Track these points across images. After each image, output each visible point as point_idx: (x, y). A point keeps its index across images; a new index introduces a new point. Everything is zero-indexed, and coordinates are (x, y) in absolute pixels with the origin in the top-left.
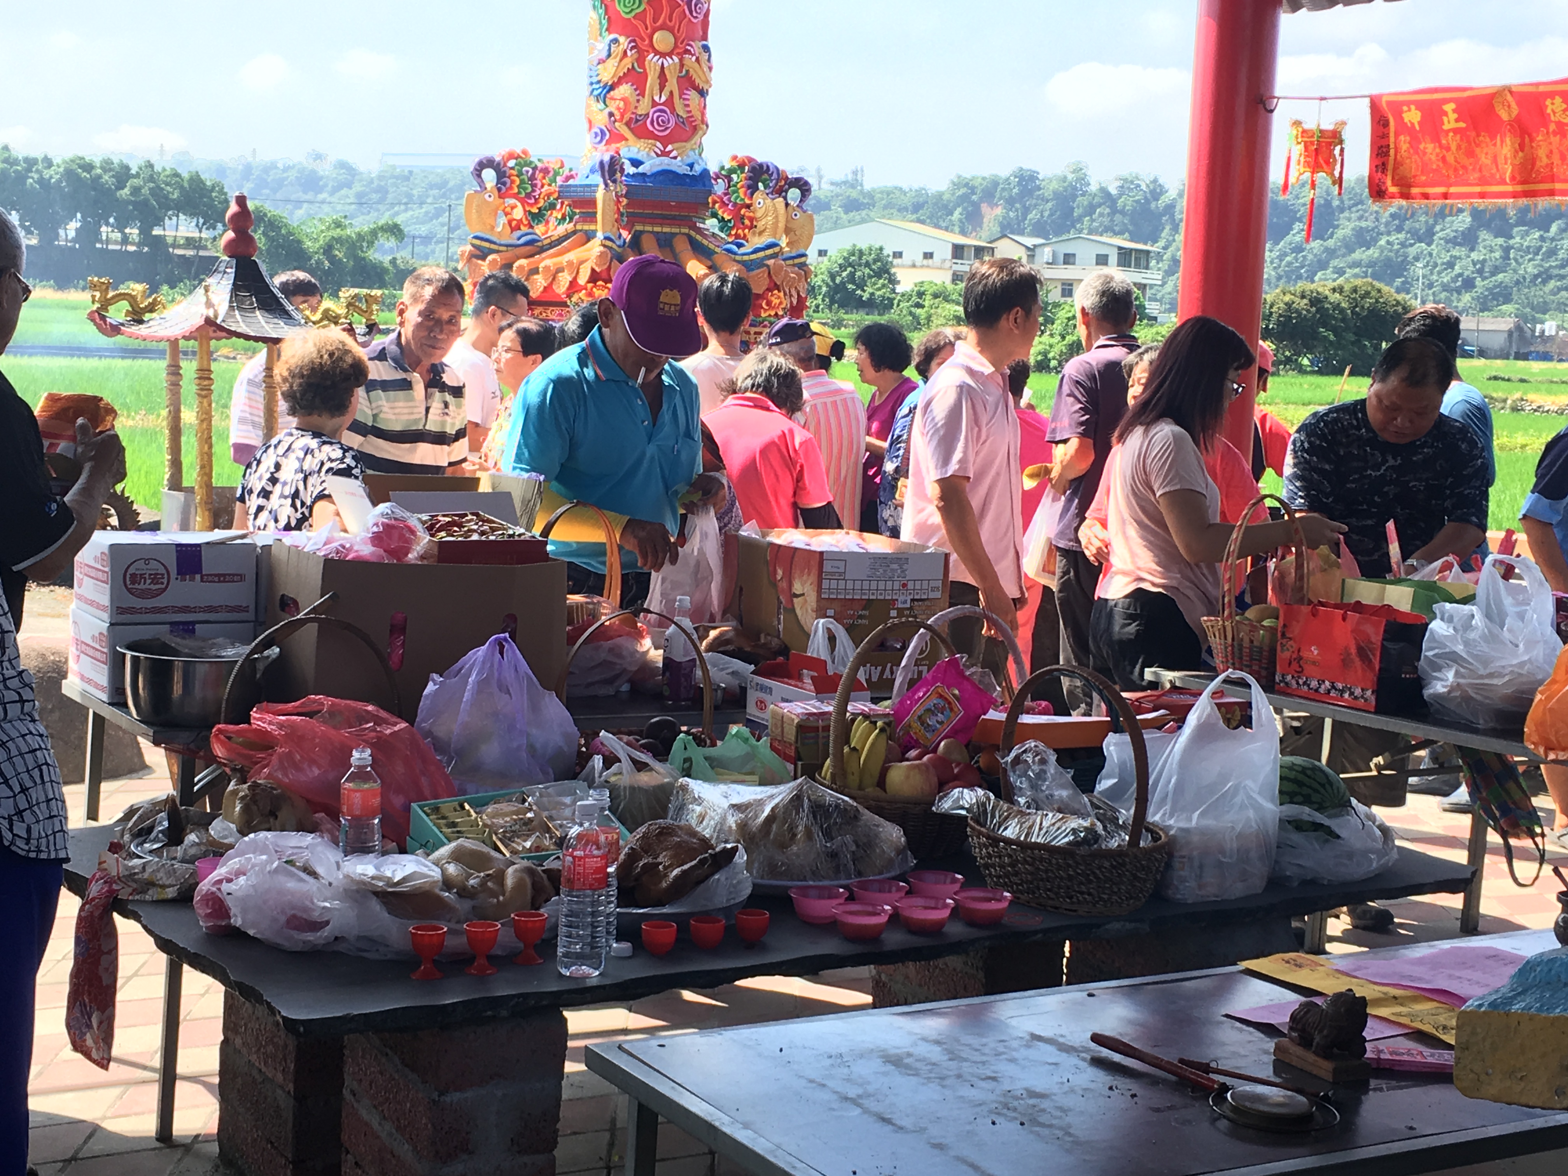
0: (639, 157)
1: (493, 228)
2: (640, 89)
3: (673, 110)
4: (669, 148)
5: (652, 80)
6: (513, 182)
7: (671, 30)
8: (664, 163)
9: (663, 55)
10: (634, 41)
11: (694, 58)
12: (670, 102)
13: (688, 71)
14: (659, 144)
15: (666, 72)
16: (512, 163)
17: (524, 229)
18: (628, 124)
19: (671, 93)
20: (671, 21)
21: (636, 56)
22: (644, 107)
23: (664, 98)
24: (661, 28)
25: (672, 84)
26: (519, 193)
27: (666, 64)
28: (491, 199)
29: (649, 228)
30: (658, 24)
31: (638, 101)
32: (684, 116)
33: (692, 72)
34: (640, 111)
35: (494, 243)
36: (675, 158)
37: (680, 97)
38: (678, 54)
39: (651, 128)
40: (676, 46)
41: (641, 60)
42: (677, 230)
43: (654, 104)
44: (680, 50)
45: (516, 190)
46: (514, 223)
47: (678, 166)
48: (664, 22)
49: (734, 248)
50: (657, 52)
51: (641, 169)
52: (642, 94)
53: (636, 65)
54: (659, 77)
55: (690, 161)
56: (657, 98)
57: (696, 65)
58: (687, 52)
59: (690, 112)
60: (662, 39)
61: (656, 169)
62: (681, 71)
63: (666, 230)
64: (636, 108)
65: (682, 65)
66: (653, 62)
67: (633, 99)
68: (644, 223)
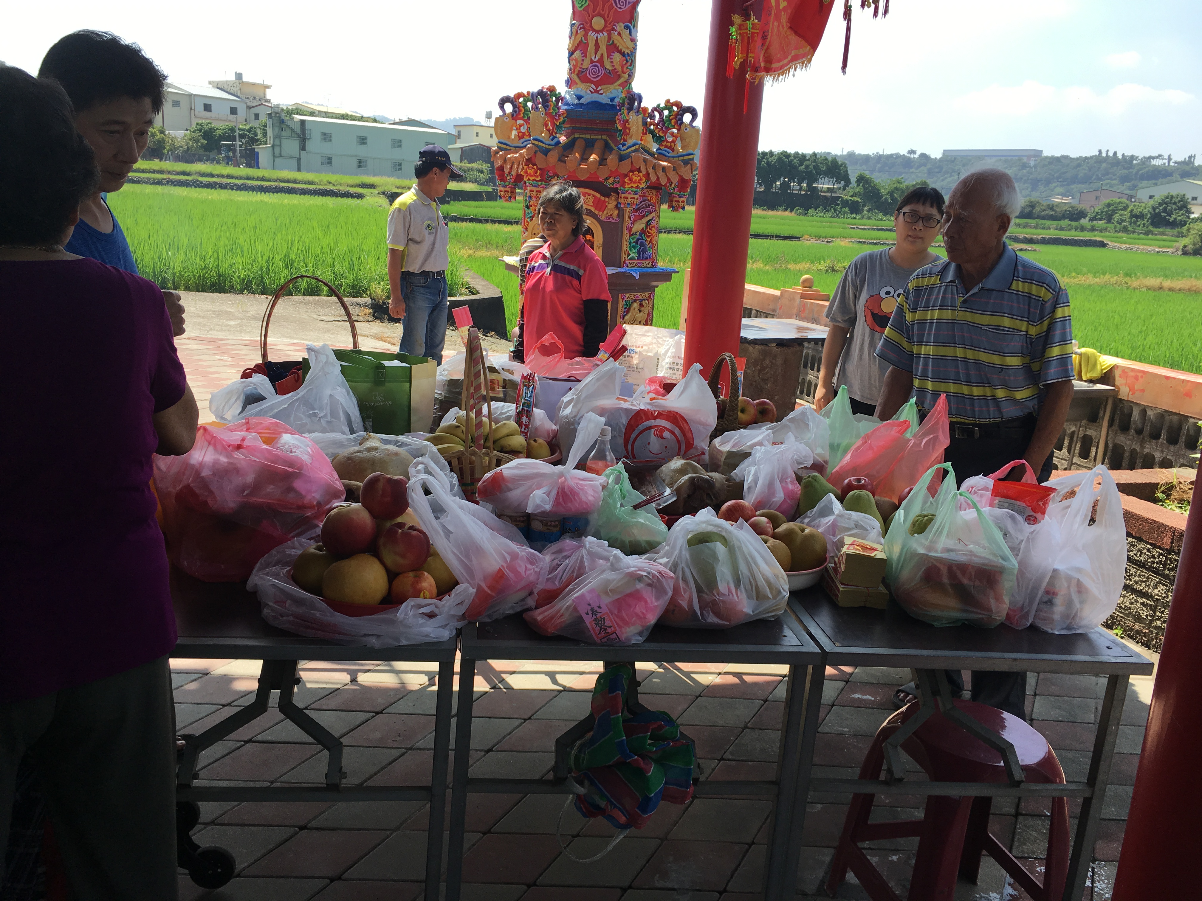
0: (582, 93)
1: (509, 137)
2: (584, 54)
3: (603, 65)
4: (599, 88)
5: (591, 48)
6: (520, 111)
7: (603, 16)
8: (596, 97)
9: (598, 32)
10: (583, 24)
11: (616, 33)
12: (601, 61)
13: (613, 41)
14: (593, 86)
15: (599, 42)
16: (521, 100)
17: (526, 138)
18: (578, 75)
19: (602, 55)
20: (603, 11)
21: (583, 33)
22: (586, 64)
23: (597, 58)
24: (597, 15)
25: (603, 49)
26: (524, 117)
27: (599, 37)
28: (508, 120)
29: (581, 136)
30: (596, 13)
31: (583, 60)
32: (611, 68)
33: (616, 42)
34: (584, 67)
35: (509, 145)
36: (602, 94)
37: (608, 57)
38: (607, 31)
39: (589, 76)
40: (605, 26)
41: (586, 36)
42: (600, 137)
43: (592, 61)
44: (609, 29)
45: (522, 115)
46: (520, 134)
47: (604, 99)
48: (599, 12)
49: (621, 146)
50: (594, 30)
51: (582, 101)
52: (585, 56)
53: (583, 38)
54: (595, 45)
55: (612, 96)
56: (593, 58)
57: (619, 37)
58: (613, 29)
59: (613, 66)
60: (598, 22)
61: (589, 101)
62: (609, 41)
63: (593, 137)
64: (582, 64)
65: (609, 37)
66: (592, 35)
67: (580, 59)
68: (580, 133)
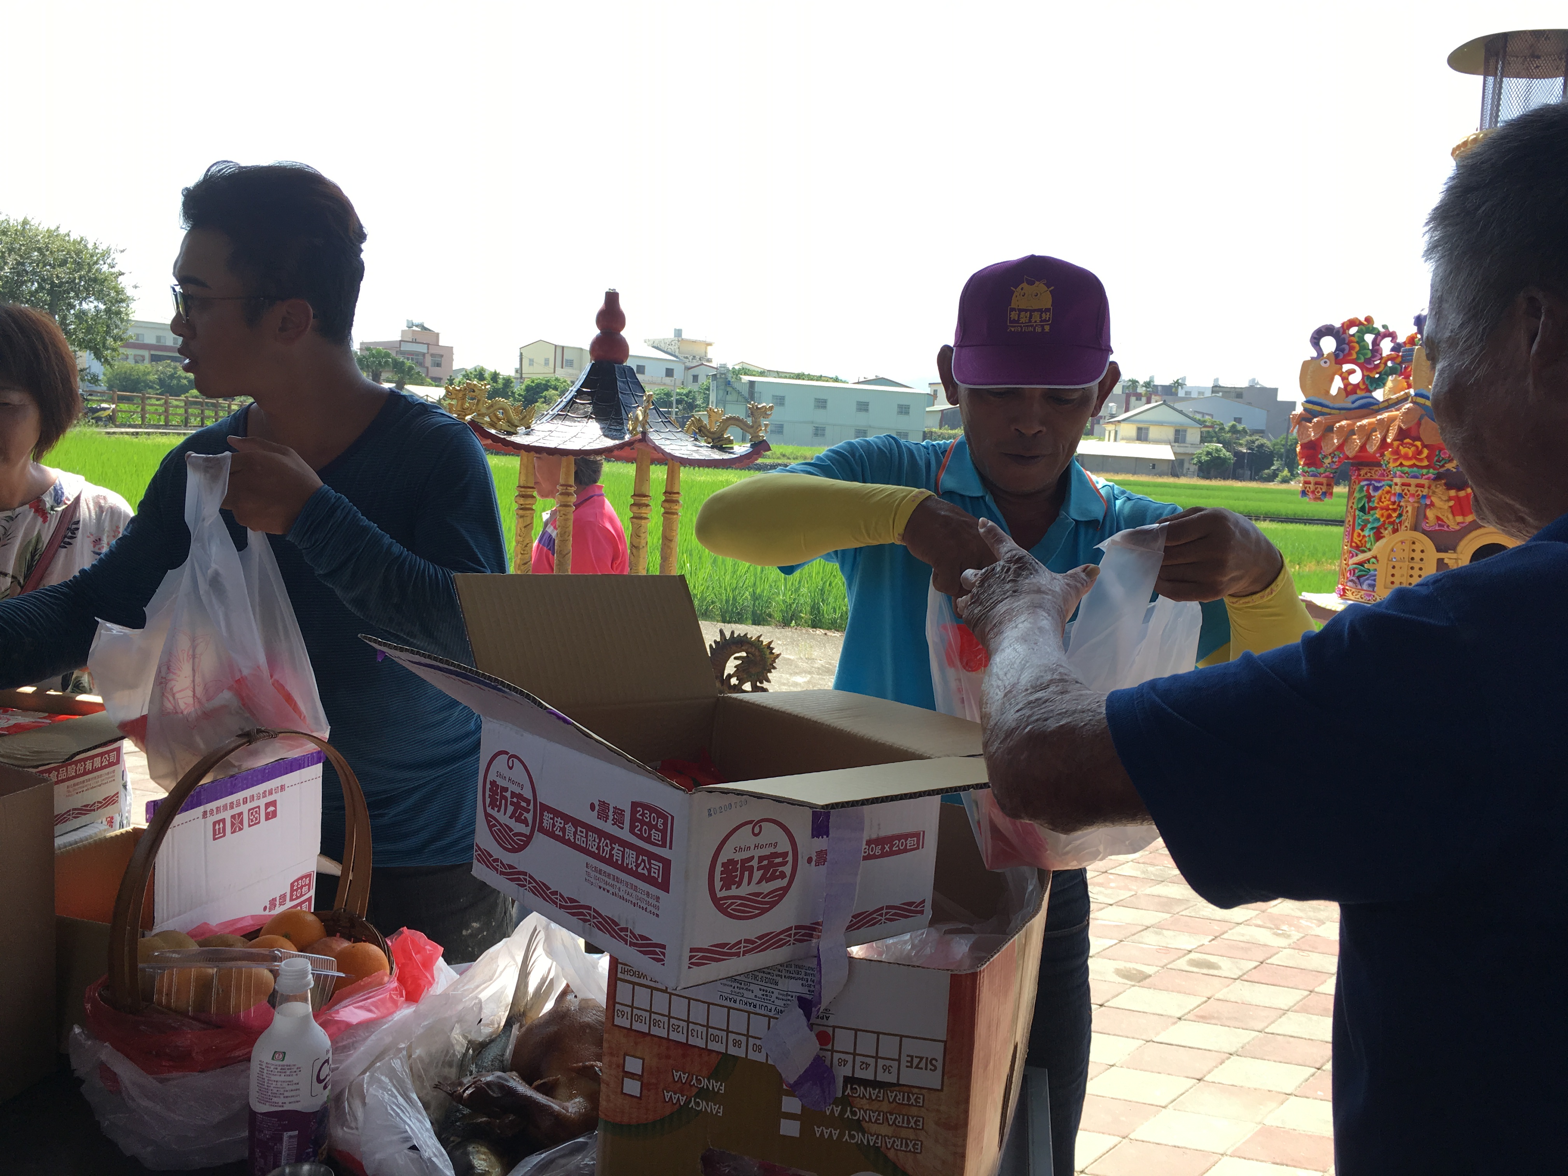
1: (1327, 393)
6: (1350, 349)
17: (1360, 393)
26: (1358, 358)
28: (1325, 364)
35: (1327, 407)
45: (1353, 356)
46: (1349, 388)
